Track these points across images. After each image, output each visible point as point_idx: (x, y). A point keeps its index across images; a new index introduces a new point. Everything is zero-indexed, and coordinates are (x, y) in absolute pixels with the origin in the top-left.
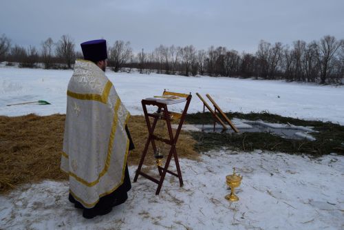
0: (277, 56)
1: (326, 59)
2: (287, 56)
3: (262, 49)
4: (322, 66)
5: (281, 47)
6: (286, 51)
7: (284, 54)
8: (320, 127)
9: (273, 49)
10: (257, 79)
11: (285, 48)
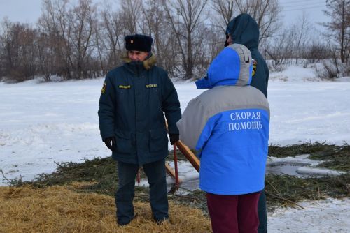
0: (87, 26)
1: (189, 27)
2: (107, 24)
3: (50, 10)
4: (183, 42)
5: (92, 5)
6: (105, 15)
7: (101, 20)
8: (320, 153)
9: (76, 10)
10: (48, 80)
11: (100, 9)
